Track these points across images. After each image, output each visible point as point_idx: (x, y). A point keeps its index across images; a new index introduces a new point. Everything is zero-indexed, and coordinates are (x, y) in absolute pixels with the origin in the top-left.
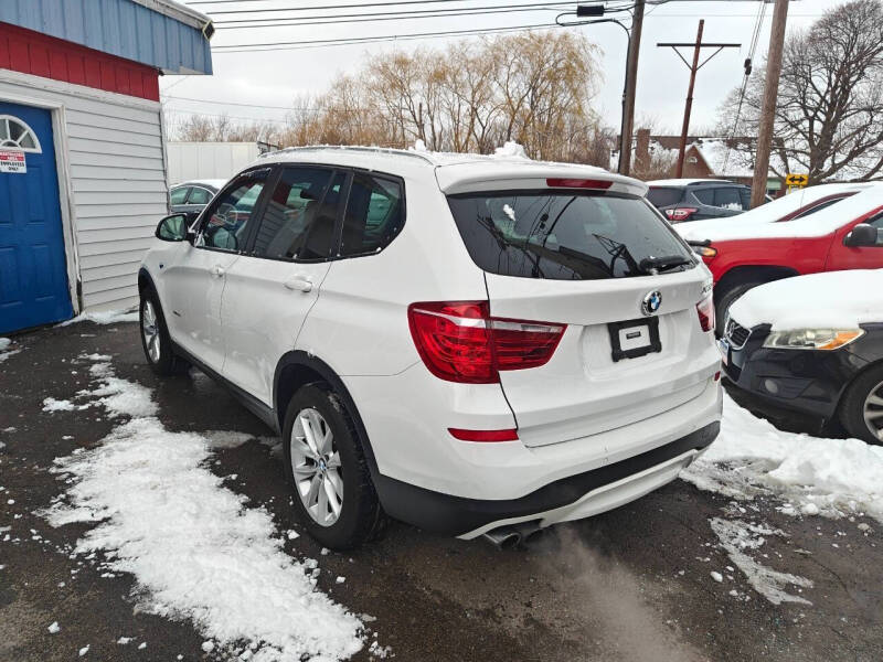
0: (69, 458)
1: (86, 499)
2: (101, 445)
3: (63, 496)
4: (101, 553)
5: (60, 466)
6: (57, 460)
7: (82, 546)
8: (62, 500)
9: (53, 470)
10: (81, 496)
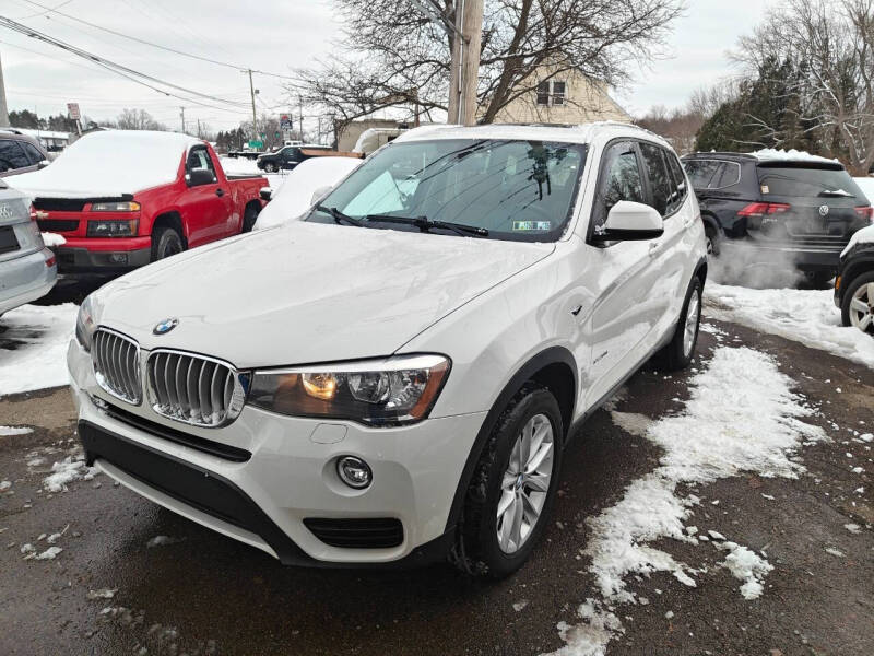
0: (781, 474)
1: (789, 434)
2: (741, 471)
3: (805, 443)
4: (800, 404)
5: (794, 470)
6: (795, 476)
7: (809, 412)
8: (807, 441)
9: (803, 469)
10: (792, 438)
